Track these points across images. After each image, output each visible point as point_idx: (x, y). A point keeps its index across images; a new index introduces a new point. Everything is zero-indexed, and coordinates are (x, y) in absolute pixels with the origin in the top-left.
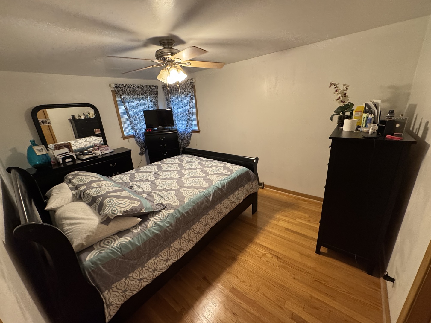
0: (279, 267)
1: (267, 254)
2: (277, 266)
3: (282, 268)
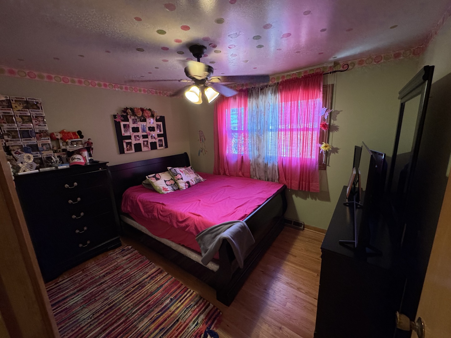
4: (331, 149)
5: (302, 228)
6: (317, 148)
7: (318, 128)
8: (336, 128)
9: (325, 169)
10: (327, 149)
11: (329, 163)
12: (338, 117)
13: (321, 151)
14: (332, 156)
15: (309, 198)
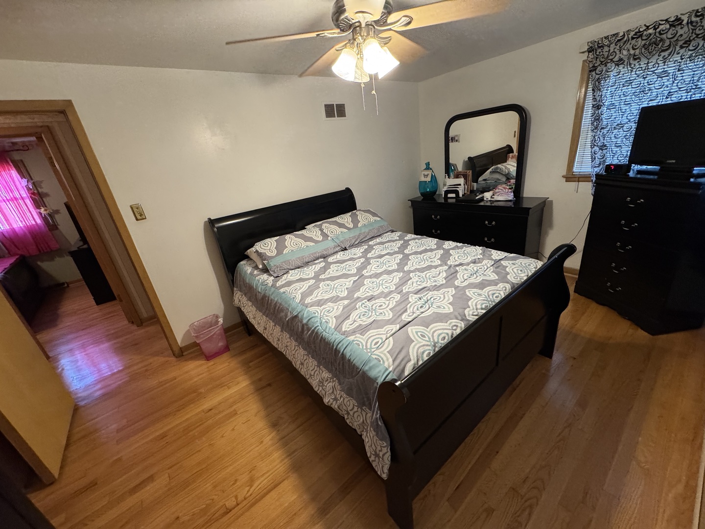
0: (213, 500)
1: (248, 488)
2: (215, 497)
3: (207, 505)
4: (52, 211)
5: (66, 285)
6: (38, 214)
7: (28, 196)
8: (47, 195)
9: (57, 228)
10: (48, 212)
11: (57, 223)
12: (43, 185)
13: (43, 214)
14: (57, 217)
15: (56, 257)
